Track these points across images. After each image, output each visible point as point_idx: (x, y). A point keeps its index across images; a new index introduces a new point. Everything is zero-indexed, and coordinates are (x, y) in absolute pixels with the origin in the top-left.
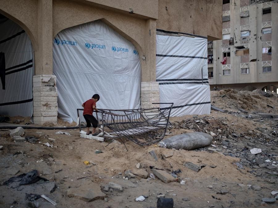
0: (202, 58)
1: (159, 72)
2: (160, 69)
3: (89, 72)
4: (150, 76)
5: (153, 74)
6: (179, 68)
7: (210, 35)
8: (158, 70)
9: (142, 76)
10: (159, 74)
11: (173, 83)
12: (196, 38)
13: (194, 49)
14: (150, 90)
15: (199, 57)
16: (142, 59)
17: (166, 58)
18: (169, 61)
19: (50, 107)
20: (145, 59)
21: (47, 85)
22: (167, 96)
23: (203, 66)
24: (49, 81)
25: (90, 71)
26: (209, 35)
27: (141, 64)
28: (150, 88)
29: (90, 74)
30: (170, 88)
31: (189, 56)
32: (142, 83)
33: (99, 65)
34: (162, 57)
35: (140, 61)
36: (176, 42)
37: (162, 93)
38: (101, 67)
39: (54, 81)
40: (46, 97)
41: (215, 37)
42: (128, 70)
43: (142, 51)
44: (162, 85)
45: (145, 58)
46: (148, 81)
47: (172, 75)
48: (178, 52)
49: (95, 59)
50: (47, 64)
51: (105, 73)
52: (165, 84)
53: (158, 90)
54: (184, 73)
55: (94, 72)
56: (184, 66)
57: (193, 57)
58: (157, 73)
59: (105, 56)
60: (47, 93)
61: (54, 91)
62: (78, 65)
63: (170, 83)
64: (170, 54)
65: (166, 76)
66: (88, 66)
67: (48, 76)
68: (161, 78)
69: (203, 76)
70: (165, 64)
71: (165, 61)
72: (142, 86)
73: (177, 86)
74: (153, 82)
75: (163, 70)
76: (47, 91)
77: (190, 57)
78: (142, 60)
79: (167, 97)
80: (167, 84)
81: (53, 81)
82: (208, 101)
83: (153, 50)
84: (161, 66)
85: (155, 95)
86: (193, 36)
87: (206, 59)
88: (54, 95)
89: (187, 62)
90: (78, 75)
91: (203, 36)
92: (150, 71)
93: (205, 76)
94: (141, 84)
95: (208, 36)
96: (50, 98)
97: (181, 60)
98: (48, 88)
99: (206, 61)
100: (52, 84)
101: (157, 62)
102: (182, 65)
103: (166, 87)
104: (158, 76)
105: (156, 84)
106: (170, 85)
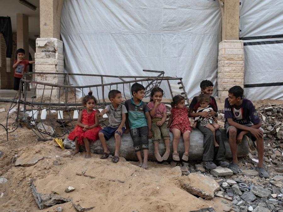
1: (251, 23)
2: (254, 19)
8: (249, 20)
9: (222, 33)
10: (252, 28)
16: (221, 5)
19: (46, 77)
20: (224, 5)
21: (45, 51)
24: (46, 45)
28: (223, 50)
30: (275, 50)
32: (219, 43)
39: (54, 46)
40: (40, 64)
42: (190, 25)
44: (258, 46)
45: (224, 3)
50: (45, 24)
51: (145, 31)
52: (265, 44)
53: (240, 53)
59: (146, 7)
60: (42, 60)
61: (52, 57)
67: (44, 39)
70: (267, 10)
72: (219, 49)
75: (262, 20)
76: (42, 58)
78: (221, 8)
79: (266, 66)
81: (53, 45)
84: (257, 14)
85: (232, 62)
88: (51, 63)
96: (46, 66)
98: (43, 54)
100: (52, 49)
103: (265, 49)
104: (249, 31)
105: (235, 43)
106: (277, 45)
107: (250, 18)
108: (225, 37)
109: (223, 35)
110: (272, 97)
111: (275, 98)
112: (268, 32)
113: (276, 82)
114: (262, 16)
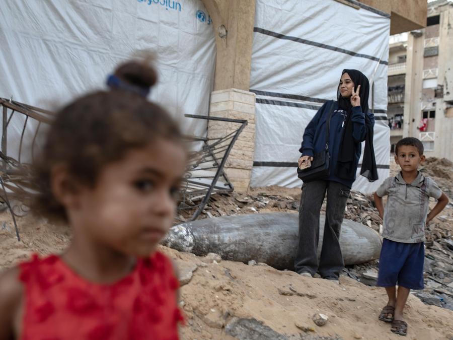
0: (373, 59)
1: (260, 71)
2: (264, 65)
3: (59, 38)
4: (234, 76)
5: (242, 72)
6: (315, 72)
7: (399, 11)
8: (258, 66)
9: (217, 77)
10: (261, 77)
11: (297, 105)
12: (362, 11)
13: (354, 35)
14: (231, 108)
15: (366, 57)
16: (220, 34)
17: (281, 42)
18: (290, 50)
20: (226, 35)
22: (278, 135)
23: (376, 81)
25: (61, 35)
26: (395, 11)
27: (215, 49)
28: (231, 103)
29: (61, 43)
30: (286, 115)
31: (342, 48)
32: (213, 93)
33: (92, 26)
34: (270, 38)
35: (215, 41)
36: (310, 8)
37: (265, 125)
38: (97, 32)
41: (409, 19)
42: (175, 55)
43: (219, 13)
44: (267, 105)
45: (227, 31)
46: (227, 88)
47: (293, 86)
48: (316, 33)
49: (81, 8)
51: (106, 50)
52: (274, 104)
53: (252, 111)
54: (326, 85)
55: (75, 42)
56: (326, 69)
57: (352, 54)
58: (254, 74)
59: (110, 8)
62: (25, 14)
63: (289, 104)
64: (294, 34)
65: (278, 86)
66: (59, 24)
68: (264, 87)
69: (375, 104)
70: (277, 57)
71: (278, 48)
72: (213, 101)
74: (240, 91)
75: (273, 69)
77: (344, 51)
78: (220, 38)
79: (276, 137)
80: (281, 104)
82: (385, 164)
83: (246, 13)
84: (267, 59)
86: (355, 6)
87: (384, 65)
89: (335, 62)
90: (22, 41)
91: (381, 11)
92: (234, 62)
93: (378, 103)
94: (210, 95)
95: (392, 13)
97: (320, 54)
99: (383, 69)
101: (256, 47)
102: (320, 66)
103: (275, 111)
104: (256, 80)
105: (247, 96)
106: (287, 108)
107: (259, 63)
108: (233, 84)
109: (218, 81)
110: (280, 183)
111: (282, 185)
112: (278, 88)
113: (285, 161)
114: (273, 64)
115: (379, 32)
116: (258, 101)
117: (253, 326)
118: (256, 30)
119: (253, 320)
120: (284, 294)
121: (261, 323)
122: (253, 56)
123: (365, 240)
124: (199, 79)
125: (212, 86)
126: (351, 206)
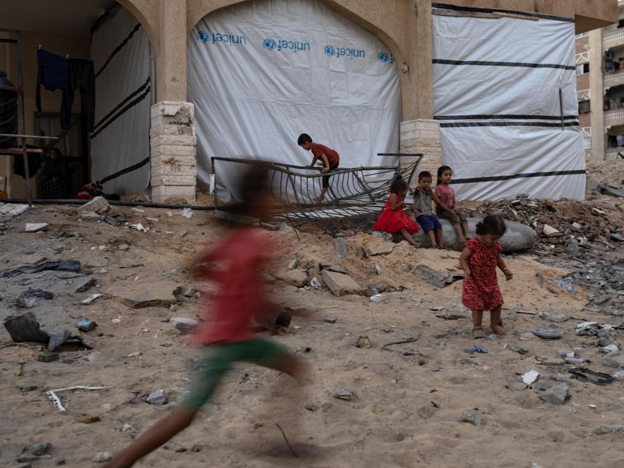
0: (557, 66)
1: (442, 98)
2: (445, 92)
3: (273, 98)
4: (418, 108)
5: (425, 103)
6: (496, 90)
7: (584, 12)
8: (440, 94)
9: (404, 107)
10: (443, 104)
11: (480, 125)
12: (542, 22)
13: (535, 47)
14: (418, 136)
15: (549, 66)
16: (403, 70)
17: (460, 67)
18: (468, 74)
19: (179, 166)
20: (409, 71)
21: (175, 123)
22: (463, 154)
23: (564, 87)
24: (177, 113)
25: (274, 96)
26: (579, 13)
27: (400, 84)
28: (418, 132)
29: (274, 102)
30: (469, 135)
31: (523, 62)
32: (401, 123)
33: (295, 84)
34: (449, 66)
35: (398, 76)
36: (486, 30)
37: (451, 147)
38: (300, 89)
39: (189, 115)
40: (170, 145)
41: (597, 17)
42: (364, 96)
43: (400, 52)
44: (451, 128)
45: (408, 68)
46: (413, 119)
47: (475, 107)
48: (494, 53)
49: (286, 71)
50: (174, 79)
51: (308, 102)
52: (458, 126)
53: (438, 136)
54: (509, 101)
55: (285, 100)
56: (507, 86)
57: (535, 66)
58: (437, 101)
59: (308, 66)
60: (173, 138)
61: (188, 134)
62: (247, 85)
63: (472, 125)
64: (472, 58)
65: (460, 109)
66: (270, 87)
67: (176, 103)
68: (447, 112)
69: (564, 110)
70: (458, 82)
71: (458, 74)
72: (402, 131)
73: (490, 131)
74: (425, 120)
75: (454, 94)
76: (173, 134)
77: (525, 65)
78: (403, 74)
79: (463, 156)
80: (465, 125)
81: (187, 114)
82: (579, 169)
83: (424, 50)
84: (447, 87)
85: (429, 149)
86: (533, 18)
87: (570, 70)
88: (188, 143)
89: (516, 77)
90: (247, 105)
91: (563, 16)
92: (417, 95)
93: (568, 109)
94: (399, 126)
95: (576, 16)
96: (180, 148)
97: (500, 73)
98: (175, 127)
99: (570, 75)
100: (186, 121)
101: (437, 77)
102: (502, 83)
103: (459, 133)
104: (439, 107)
105: (431, 124)
106: (471, 128)
107: (441, 91)
108: (417, 116)
109: (405, 112)
110: (470, 197)
111: (473, 199)
112: (460, 111)
113: (473, 177)
114: (454, 89)
115: (562, 38)
116: (442, 125)
117: (424, 269)
118: (435, 61)
119: (424, 266)
120: (443, 258)
121: (428, 267)
122: (435, 85)
123: (518, 234)
124: (388, 113)
125: (400, 117)
126: (520, 211)
